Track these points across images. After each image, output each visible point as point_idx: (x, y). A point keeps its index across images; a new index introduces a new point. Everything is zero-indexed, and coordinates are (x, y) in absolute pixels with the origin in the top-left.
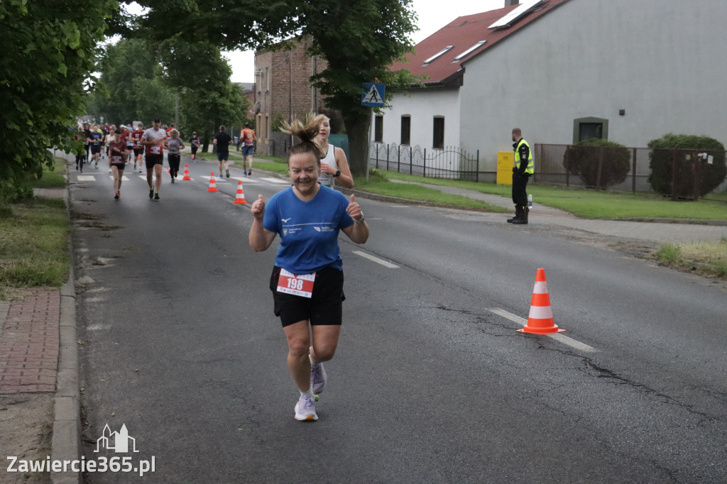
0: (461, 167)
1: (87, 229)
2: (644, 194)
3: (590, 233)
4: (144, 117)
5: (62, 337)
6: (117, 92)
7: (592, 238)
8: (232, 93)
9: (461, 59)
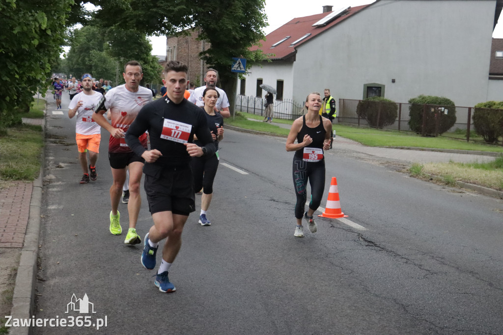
0: (293, 112)
1: (54, 145)
2: (406, 132)
3: (370, 155)
4: (97, 75)
5: (31, 213)
6: (80, 59)
7: (371, 158)
8: (152, 62)
9: (295, 44)
